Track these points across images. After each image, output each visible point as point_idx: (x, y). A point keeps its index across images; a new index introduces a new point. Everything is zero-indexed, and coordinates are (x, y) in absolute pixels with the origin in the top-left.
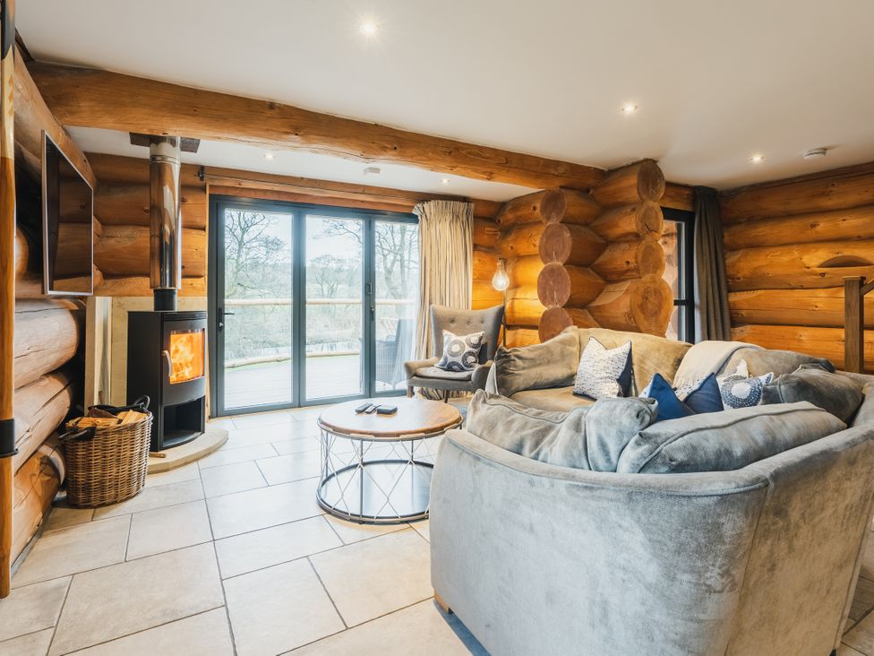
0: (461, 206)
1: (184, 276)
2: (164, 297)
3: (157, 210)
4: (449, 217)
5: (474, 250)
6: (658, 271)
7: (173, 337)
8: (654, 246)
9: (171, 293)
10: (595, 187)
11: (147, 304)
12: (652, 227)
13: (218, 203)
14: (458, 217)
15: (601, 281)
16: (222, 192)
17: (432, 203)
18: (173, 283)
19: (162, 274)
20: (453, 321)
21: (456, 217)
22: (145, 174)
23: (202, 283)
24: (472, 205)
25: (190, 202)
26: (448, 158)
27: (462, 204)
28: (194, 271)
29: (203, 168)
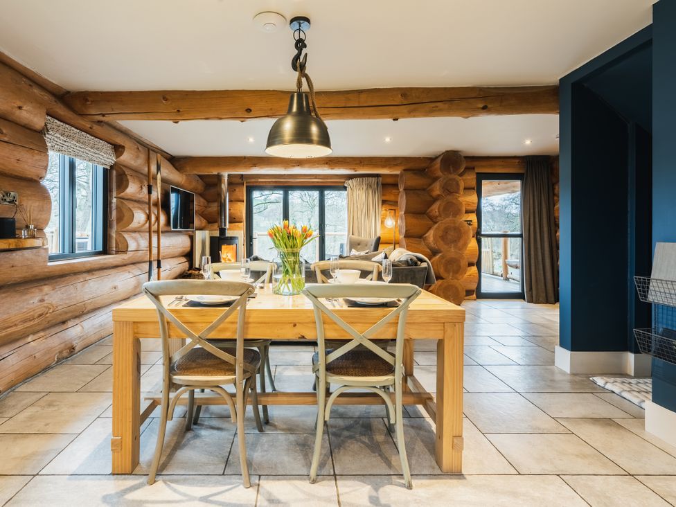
0: (373, 180)
1: (230, 222)
2: (222, 231)
3: (219, 195)
4: (365, 187)
5: (382, 205)
6: (458, 216)
7: (223, 246)
8: (454, 201)
9: (225, 229)
10: (428, 168)
11: (217, 234)
12: (452, 191)
13: (250, 190)
14: (371, 186)
15: (431, 222)
16: (251, 184)
17: (354, 180)
18: (225, 225)
19: (221, 222)
20: (359, 244)
21: (369, 186)
22: (215, 180)
23: (243, 225)
24: (380, 179)
25: (237, 190)
26: (326, 166)
27: (373, 179)
28: (237, 220)
29: (242, 175)
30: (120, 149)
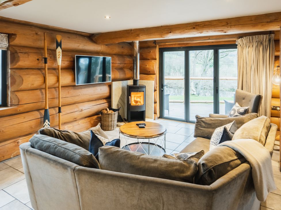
7: (132, 93)
13: (162, 51)
14: (262, 43)
16: (163, 47)
19: (134, 75)
21: (260, 43)
27: (265, 36)
28: (151, 73)
29: (155, 41)
30: (13, 36)
